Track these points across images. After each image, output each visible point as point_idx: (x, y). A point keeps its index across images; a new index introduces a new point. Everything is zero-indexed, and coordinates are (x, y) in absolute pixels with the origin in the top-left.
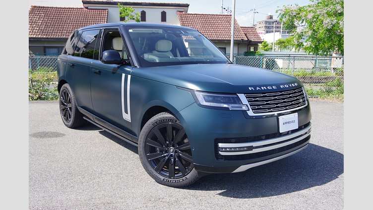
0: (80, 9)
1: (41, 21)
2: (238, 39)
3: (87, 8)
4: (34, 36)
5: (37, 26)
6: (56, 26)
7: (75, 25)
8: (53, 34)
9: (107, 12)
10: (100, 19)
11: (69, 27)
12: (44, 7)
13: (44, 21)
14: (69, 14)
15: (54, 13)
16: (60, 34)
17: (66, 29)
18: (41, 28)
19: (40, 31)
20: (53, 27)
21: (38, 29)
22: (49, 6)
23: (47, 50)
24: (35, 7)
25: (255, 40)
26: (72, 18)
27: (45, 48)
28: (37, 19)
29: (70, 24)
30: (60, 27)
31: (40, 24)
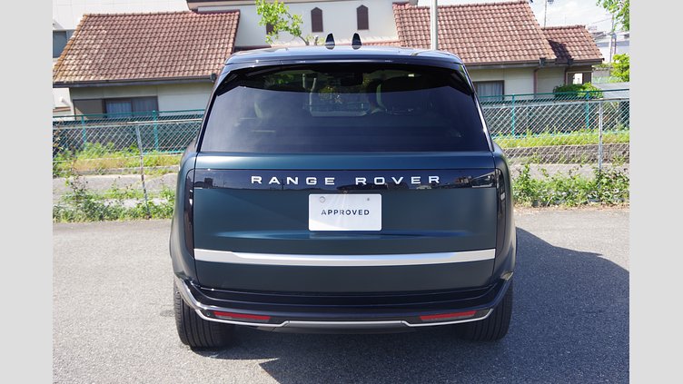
0: (181, 14)
1: (98, 47)
2: (533, 58)
3: (195, 11)
4: (81, 79)
5: (89, 57)
6: (127, 55)
7: (166, 49)
8: (120, 71)
9: (236, 17)
10: (220, 32)
11: (155, 54)
12: (108, 16)
13: (104, 46)
14: (157, 26)
15: (126, 27)
16: (134, 71)
17: (148, 59)
18: (96, 61)
19: (93, 67)
20: (122, 56)
21: (90, 62)
22: (119, 13)
23: (110, 106)
24: (91, 16)
25: (583, 58)
26: (162, 35)
27: (105, 101)
28: (92, 42)
29: (157, 49)
30: (136, 55)
31: (96, 51)
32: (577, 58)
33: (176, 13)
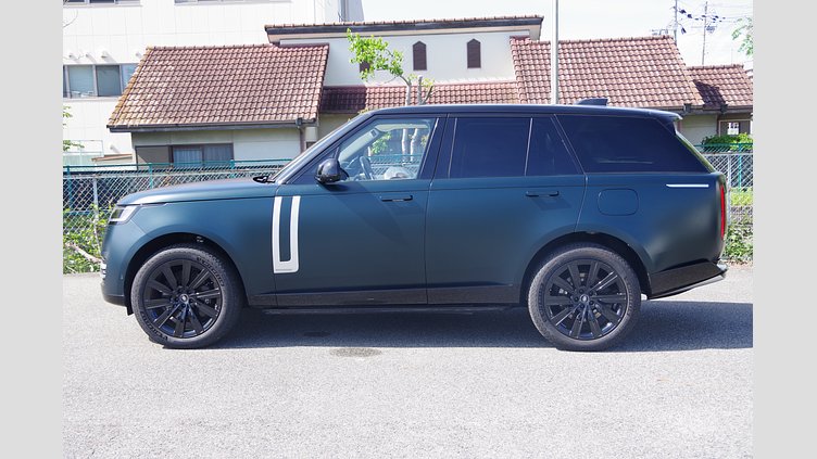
0: (260, 47)
1: (165, 85)
2: (677, 103)
3: (277, 44)
4: (147, 123)
5: (155, 96)
6: (199, 95)
7: (244, 88)
8: (191, 113)
9: (325, 52)
10: (306, 69)
11: (231, 95)
12: (175, 49)
13: (171, 84)
14: (233, 61)
15: (196, 62)
16: (207, 114)
17: (223, 101)
18: (163, 102)
19: (160, 109)
20: (193, 96)
21: (157, 103)
22: (187, 46)
23: (178, 154)
24: (155, 49)
25: (739, 104)
26: (238, 72)
27: (172, 148)
28: (158, 79)
29: (233, 88)
30: (209, 95)
31: (163, 90)
32: (732, 104)
33: (254, 47)
